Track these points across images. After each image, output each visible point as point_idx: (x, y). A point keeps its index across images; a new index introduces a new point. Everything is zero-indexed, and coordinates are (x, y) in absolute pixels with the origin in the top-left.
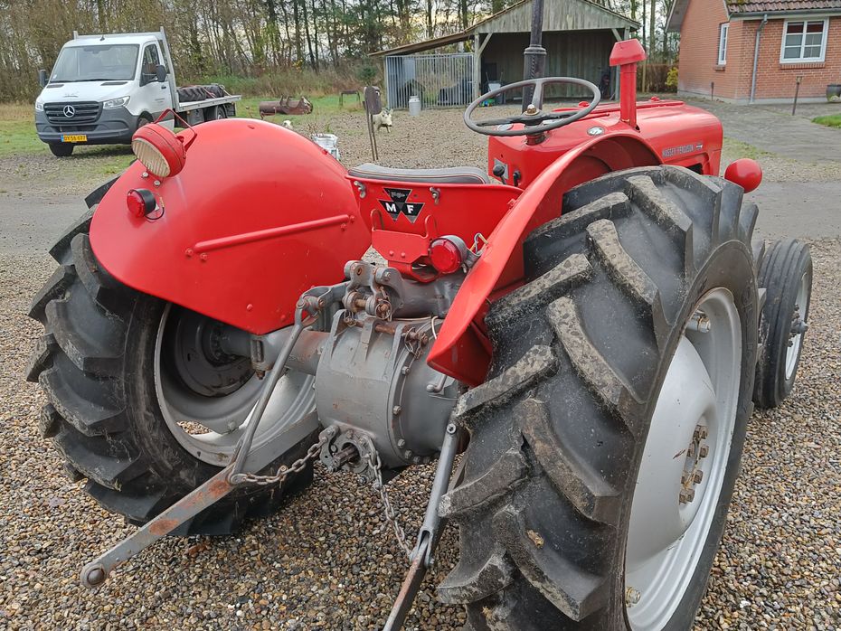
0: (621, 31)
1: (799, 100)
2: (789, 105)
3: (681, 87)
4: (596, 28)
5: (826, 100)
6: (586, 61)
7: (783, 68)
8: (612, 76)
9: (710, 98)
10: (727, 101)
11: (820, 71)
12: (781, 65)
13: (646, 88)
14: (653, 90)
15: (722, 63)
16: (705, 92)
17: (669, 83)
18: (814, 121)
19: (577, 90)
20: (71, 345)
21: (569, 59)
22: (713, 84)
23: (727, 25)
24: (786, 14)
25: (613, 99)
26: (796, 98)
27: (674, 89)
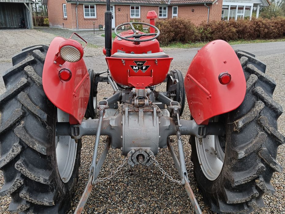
0: (28, 4)
1: (95, 29)
2: (93, 31)
3: (51, 24)
4: (17, 2)
5: (99, 29)
6: (13, 14)
7: (85, 19)
8: (25, 20)
9: (63, 28)
10: (69, 29)
11: (96, 21)
12: (85, 18)
13: (37, 25)
14: (39, 25)
15: (66, 17)
16: (61, 27)
17: (45, 23)
18: (102, 36)
19: (12, 25)
20: (37, 145)
21: (6, 13)
22: (63, 24)
23: (65, 5)
24: (84, 2)
25: (28, 28)
26: (94, 29)
27: (47, 25)
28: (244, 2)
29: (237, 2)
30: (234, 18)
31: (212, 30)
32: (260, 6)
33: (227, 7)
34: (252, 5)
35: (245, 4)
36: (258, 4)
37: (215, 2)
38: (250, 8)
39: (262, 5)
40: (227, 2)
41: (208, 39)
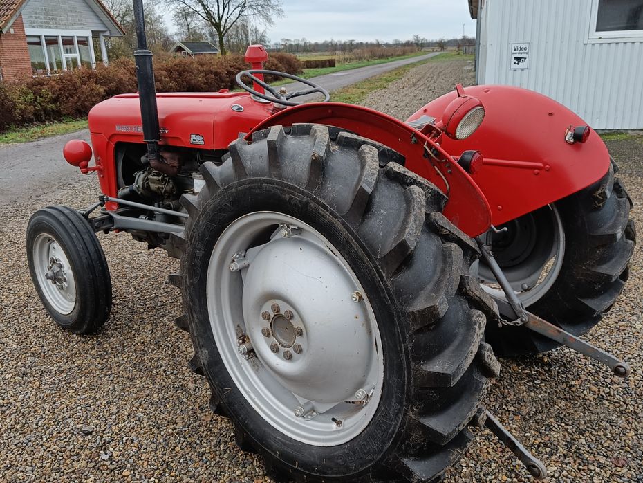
28: (70, 27)
29: (57, 28)
30: (59, 64)
31: (53, 93)
32: (105, 36)
33: (36, 40)
34: (89, 34)
35: (75, 33)
36: (99, 32)
37: (7, 28)
38: (87, 41)
39: (108, 33)
40: (34, 27)
41: (49, 115)
